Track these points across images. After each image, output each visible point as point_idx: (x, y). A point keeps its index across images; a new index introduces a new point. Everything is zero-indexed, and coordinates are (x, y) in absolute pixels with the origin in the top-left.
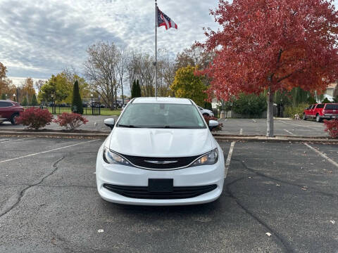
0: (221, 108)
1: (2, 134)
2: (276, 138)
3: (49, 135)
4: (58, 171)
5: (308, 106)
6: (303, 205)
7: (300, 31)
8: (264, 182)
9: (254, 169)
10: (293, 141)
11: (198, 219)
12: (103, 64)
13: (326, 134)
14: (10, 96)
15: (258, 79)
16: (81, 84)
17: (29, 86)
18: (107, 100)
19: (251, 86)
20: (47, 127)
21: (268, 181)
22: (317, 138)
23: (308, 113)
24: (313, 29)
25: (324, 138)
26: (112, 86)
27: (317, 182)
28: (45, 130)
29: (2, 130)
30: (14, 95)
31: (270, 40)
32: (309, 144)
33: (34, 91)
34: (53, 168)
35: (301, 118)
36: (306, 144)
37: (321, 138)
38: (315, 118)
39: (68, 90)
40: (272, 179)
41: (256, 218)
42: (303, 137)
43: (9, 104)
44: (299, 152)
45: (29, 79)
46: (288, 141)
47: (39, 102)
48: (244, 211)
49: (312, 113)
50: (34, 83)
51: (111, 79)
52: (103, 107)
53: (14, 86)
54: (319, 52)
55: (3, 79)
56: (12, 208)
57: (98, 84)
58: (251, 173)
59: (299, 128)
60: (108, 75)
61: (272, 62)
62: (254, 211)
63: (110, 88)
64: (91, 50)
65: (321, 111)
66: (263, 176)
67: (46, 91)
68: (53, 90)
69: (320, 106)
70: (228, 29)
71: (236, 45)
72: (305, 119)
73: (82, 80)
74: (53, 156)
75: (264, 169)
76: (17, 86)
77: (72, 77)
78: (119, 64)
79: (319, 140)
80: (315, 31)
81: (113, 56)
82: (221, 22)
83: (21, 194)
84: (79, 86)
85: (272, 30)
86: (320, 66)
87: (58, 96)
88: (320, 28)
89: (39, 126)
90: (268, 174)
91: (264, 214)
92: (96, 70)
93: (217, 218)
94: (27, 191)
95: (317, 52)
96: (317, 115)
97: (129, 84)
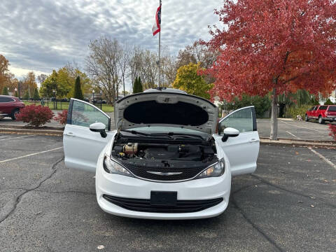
0: (222, 107)
1: (3, 130)
2: (280, 141)
3: (49, 133)
4: (56, 174)
5: (310, 107)
6: (312, 219)
7: (308, 33)
8: (270, 192)
9: (259, 175)
10: (297, 145)
11: (202, 235)
12: (105, 59)
13: (330, 138)
14: (12, 90)
15: (262, 81)
16: (83, 80)
17: (31, 80)
18: (108, 95)
19: (255, 88)
20: (47, 125)
21: (274, 190)
22: (322, 142)
23: (311, 114)
24: (321, 31)
25: (329, 142)
26: (114, 82)
27: (325, 192)
28: (45, 128)
29: (1, 126)
30: (16, 89)
31: (277, 41)
32: (314, 149)
33: (36, 85)
34: (51, 171)
35: (303, 119)
36: (310, 148)
37: (326, 142)
38: (318, 120)
39: (70, 85)
40: (277, 187)
41: (263, 234)
42: (307, 141)
43: (10, 100)
44: (303, 157)
45: (32, 73)
46: (292, 144)
47: (41, 97)
48: (250, 226)
49: (314, 114)
50: (36, 77)
51: (113, 75)
52: (104, 103)
53: (16, 79)
54: (327, 55)
55: (5, 72)
56: (7, 216)
57: (100, 79)
58: (255, 180)
59: (301, 130)
60: (110, 70)
61: (278, 64)
62: (261, 225)
63: (112, 84)
64: (93, 45)
65: (323, 113)
66: (268, 184)
67: (48, 87)
68: (55, 86)
69: (323, 108)
70: (233, 28)
71: (241, 45)
72: (308, 121)
73: (84, 75)
74: (51, 157)
75: (270, 177)
76: (19, 80)
77: (74, 72)
78: (121, 60)
79: (323, 144)
80: (323, 33)
81: (115, 52)
82: (226, 21)
83: (18, 200)
84: (81, 82)
85: (280, 31)
86: (328, 69)
87: (59, 91)
88: (328, 29)
89: (39, 123)
90: (273, 182)
91: (272, 229)
92: (98, 65)
93: (222, 233)
94: (24, 196)
95: (326, 55)
96: (320, 116)
97: (131, 80)
